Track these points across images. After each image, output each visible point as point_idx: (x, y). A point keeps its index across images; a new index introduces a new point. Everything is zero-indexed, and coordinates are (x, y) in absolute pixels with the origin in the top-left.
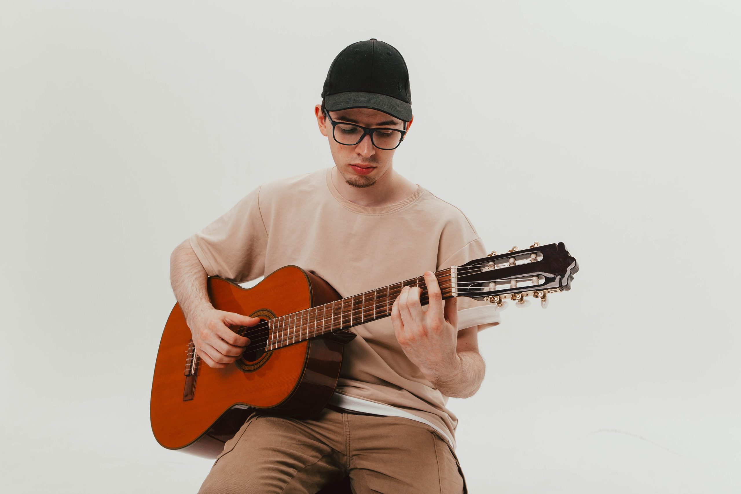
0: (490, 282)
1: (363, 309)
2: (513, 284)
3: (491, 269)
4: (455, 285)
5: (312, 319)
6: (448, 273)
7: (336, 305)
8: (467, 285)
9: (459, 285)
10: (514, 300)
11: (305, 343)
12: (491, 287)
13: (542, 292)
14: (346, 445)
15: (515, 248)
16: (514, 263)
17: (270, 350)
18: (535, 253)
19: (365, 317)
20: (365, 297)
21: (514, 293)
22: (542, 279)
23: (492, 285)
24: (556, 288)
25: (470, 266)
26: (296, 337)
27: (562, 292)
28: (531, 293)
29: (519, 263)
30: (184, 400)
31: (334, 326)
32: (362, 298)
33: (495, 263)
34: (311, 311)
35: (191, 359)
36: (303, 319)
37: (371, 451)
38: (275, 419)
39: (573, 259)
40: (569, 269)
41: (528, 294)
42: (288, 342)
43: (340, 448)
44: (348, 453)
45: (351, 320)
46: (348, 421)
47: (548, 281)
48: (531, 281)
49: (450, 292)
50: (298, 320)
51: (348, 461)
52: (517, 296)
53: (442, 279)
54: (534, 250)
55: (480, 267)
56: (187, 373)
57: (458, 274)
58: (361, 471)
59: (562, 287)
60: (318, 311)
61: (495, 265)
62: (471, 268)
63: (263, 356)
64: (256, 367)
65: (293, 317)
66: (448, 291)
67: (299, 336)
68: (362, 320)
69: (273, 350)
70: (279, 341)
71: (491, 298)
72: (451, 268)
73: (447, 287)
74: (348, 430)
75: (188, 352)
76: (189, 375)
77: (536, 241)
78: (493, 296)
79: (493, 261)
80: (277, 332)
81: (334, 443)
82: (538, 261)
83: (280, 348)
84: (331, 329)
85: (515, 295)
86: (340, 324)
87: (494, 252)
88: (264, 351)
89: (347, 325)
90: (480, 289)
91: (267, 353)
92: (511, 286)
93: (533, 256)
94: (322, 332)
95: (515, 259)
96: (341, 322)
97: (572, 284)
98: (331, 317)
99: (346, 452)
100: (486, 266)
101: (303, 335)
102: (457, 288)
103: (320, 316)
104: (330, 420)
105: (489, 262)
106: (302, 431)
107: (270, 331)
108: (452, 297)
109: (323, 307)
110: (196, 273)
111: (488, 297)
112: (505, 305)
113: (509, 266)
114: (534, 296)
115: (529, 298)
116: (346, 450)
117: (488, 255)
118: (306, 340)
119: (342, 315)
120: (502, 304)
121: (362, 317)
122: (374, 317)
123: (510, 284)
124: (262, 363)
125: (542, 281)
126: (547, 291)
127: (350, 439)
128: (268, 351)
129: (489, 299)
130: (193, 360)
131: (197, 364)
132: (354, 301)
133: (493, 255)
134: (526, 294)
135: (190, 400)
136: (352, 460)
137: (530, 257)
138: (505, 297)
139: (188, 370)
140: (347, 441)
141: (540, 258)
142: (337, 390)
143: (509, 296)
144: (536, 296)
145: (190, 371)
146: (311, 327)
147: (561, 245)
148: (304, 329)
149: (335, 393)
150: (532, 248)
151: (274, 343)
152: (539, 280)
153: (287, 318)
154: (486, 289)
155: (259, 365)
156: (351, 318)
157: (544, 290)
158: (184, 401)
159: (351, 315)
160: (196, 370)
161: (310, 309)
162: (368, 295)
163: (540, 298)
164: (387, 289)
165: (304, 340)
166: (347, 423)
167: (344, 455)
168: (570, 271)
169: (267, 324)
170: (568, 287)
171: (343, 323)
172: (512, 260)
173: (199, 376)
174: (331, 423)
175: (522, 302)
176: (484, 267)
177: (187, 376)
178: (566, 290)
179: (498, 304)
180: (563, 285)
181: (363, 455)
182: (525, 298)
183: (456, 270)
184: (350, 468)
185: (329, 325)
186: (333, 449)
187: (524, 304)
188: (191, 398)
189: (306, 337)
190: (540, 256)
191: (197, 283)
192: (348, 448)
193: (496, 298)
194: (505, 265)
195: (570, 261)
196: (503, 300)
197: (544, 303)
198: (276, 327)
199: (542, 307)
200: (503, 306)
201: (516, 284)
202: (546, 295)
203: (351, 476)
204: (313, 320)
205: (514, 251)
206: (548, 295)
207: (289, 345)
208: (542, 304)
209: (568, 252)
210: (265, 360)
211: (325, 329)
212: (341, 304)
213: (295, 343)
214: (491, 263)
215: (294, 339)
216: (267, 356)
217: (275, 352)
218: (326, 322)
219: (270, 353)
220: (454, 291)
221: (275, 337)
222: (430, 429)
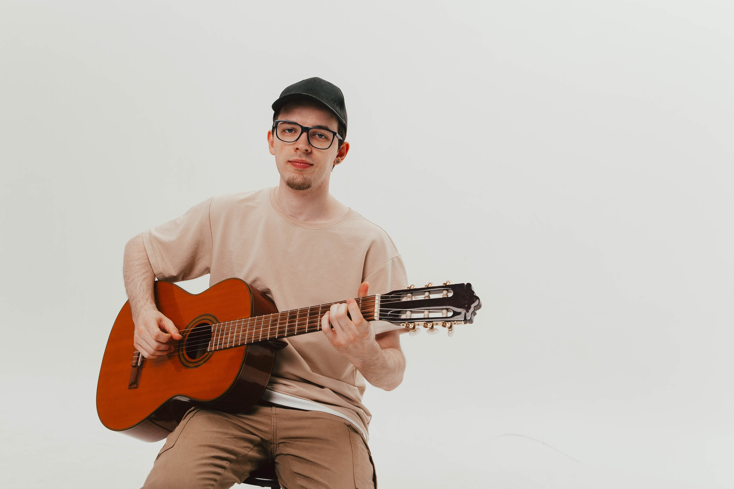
0: (407, 311)
1: (297, 323)
2: (425, 314)
3: (409, 300)
4: (378, 311)
6: (373, 300)
7: (273, 317)
9: (381, 311)
10: (426, 327)
11: (243, 347)
12: (407, 314)
13: (450, 323)
14: (273, 434)
15: (430, 284)
16: (429, 296)
17: (211, 351)
18: (447, 290)
19: (298, 330)
20: (300, 313)
21: (426, 322)
22: (450, 312)
23: (408, 313)
24: (461, 321)
25: (392, 296)
26: (235, 341)
27: (466, 324)
28: (440, 323)
29: (433, 296)
30: (130, 387)
31: (270, 335)
32: (297, 313)
33: (412, 295)
34: (251, 320)
36: (244, 327)
37: (295, 440)
39: (477, 298)
40: (473, 306)
41: (437, 324)
42: (229, 345)
43: (267, 437)
44: (275, 441)
45: (286, 331)
46: (276, 414)
47: (456, 314)
48: (442, 313)
50: (239, 327)
51: (275, 448)
52: (428, 324)
53: (368, 304)
54: (446, 287)
55: (399, 297)
57: (381, 302)
58: (286, 456)
59: (466, 320)
60: (257, 320)
61: (413, 297)
62: (392, 297)
63: (204, 355)
64: (197, 364)
65: (234, 324)
66: (372, 315)
67: (239, 340)
68: (295, 333)
69: (214, 351)
70: (221, 344)
71: (407, 324)
72: (375, 295)
73: (371, 311)
74: (276, 421)
76: (136, 366)
77: (448, 280)
78: (408, 322)
79: (412, 293)
80: (219, 335)
81: (263, 432)
82: (449, 296)
83: (220, 349)
84: (268, 337)
85: (427, 324)
86: (276, 334)
87: (413, 286)
88: (205, 351)
89: (282, 335)
90: (398, 316)
91: (208, 353)
92: (424, 315)
93: (445, 292)
94: (259, 339)
95: (430, 293)
96: (276, 332)
97: (475, 319)
98: (268, 327)
99: (273, 440)
100: (405, 297)
101: (242, 340)
102: (379, 313)
103: (259, 324)
104: (260, 413)
105: (408, 293)
106: (235, 426)
107: (212, 334)
108: (374, 319)
109: (262, 317)
111: (405, 323)
112: (418, 331)
113: (424, 299)
114: (443, 325)
115: (439, 327)
116: (273, 439)
117: (408, 288)
118: (244, 345)
119: (278, 326)
120: (415, 330)
121: (295, 330)
122: (306, 331)
123: (424, 314)
124: (203, 361)
125: (450, 314)
126: (453, 323)
127: (277, 429)
128: (209, 351)
129: (405, 325)
131: (142, 362)
132: (289, 315)
133: (411, 288)
134: (436, 323)
135: (134, 388)
136: (279, 447)
137: (442, 293)
138: (419, 325)
139: (135, 361)
140: (274, 431)
141: (450, 295)
142: (269, 387)
143: (422, 323)
144: (444, 326)
145: (137, 362)
146: (250, 334)
147: (469, 285)
148: (244, 335)
149: (266, 389)
150: (445, 285)
151: (216, 345)
152: (448, 313)
153: (229, 324)
154: (403, 316)
155: (200, 363)
156: (286, 330)
157: (451, 322)
158: (129, 389)
159: (286, 327)
161: (250, 318)
162: (302, 311)
163: (447, 328)
164: (319, 307)
165: (243, 344)
166: (275, 416)
167: (271, 443)
168: (474, 308)
169: (209, 328)
170: (471, 321)
171: (278, 334)
172: (427, 294)
173: (145, 367)
174: (261, 416)
175: (432, 330)
176: (403, 297)
177: (133, 366)
178: (469, 323)
179: (412, 329)
180: (467, 319)
181: (288, 443)
182: (435, 327)
183: (380, 298)
184: (276, 454)
185: (266, 333)
186: (262, 439)
187: (434, 332)
189: (245, 343)
190: (451, 292)
192: (275, 437)
193: (411, 324)
194: (421, 297)
195: (475, 299)
196: (416, 327)
197: (450, 332)
198: (217, 331)
199: (449, 335)
200: (416, 332)
201: (429, 314)
202: (453, 326)
203: (276, 461)
204: (252, 328)
205: (429, 286)
206: (454, 326)
207: (229, 348)
208: (449, 333)
209: (474, 292)
210: (206, 359)
211: (262, 336)
212: (278, 316)
213: (234, 347)
214: (409, 295)
215: (234, 343)
216: (209, 356)
217: (216, 352)
218: (263, 331)
219: (211, 353)
220: (376, 315)
221: (217, 340)
222: (347, 423)
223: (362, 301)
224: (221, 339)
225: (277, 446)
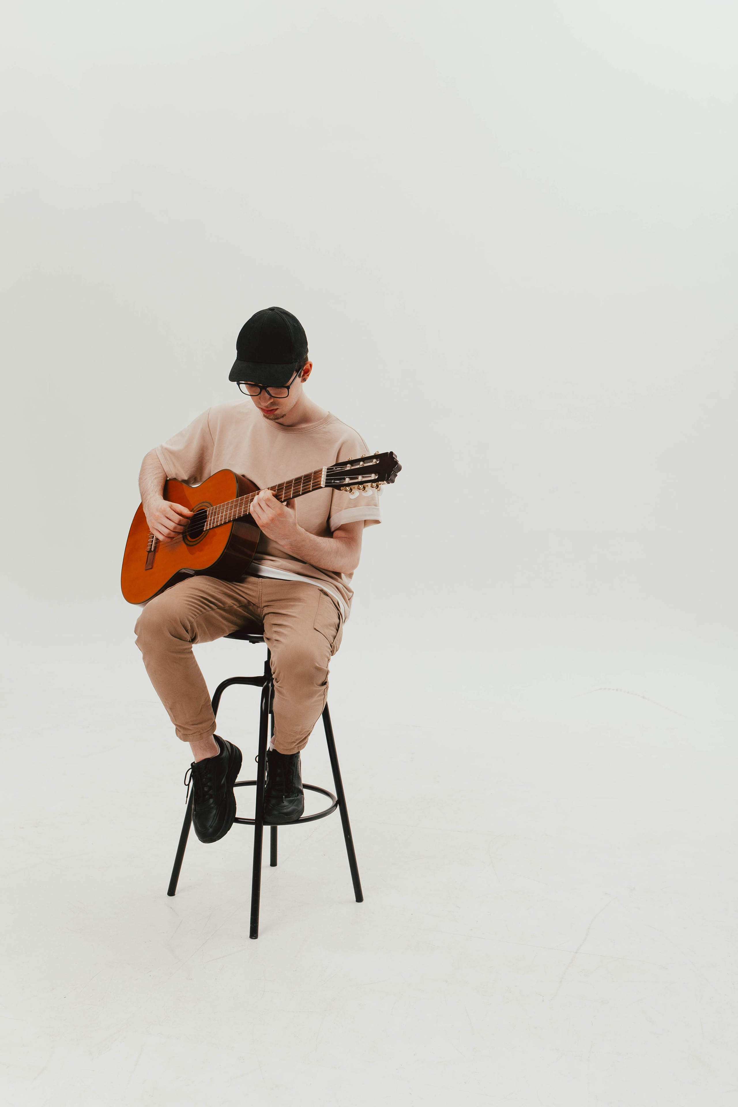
0: (346, 478)
2: (360, 478)
3: (348, 468)
5: (236, 506)
8: (332, 479)
9: (327, 479)
10: (360, 489)
11: (231, 524)
12: (347, 481)
14: (258, 598)
16: (363, 465)
17: (207, 530)
18: (377, 459)
23: (348, 479)
24: (386, 481)
26: (225, 520)
27: (389, 484)
28: (370, 484)
29: (366, 465)
30: (146, 569)
34: (235, 502)
35: (152, 539)
36: (231, 506)
38: (207, 577)
39: (398, 462)
40: (394, 471)
42: (219, 523)
43: (254, 600)
44: (260, 605)
47: (380, 476)
48: (371, 477)
49: (320, 484)
50: (226, 507)
51: (261, 612)
52: (362, 486)
53: (317, 476)
54: (376, 456)
56: (148, 550)
57: (327, 472)
58: (274, 614)
59: (389, 481)
60: (241, 500)
61: (352, 466)
63: (202, 534)
64: (196, 542)
65: (223, 506)
67: (227, 519)
69: (209, 529)
70: (213, 523)
73: (319, 480)
74: (261, 589)
75: (150, 535)
76: (150, 551)
77: (376, 450)
80: (212, 516)
81: (251, 597)
82: (377, 464)
83: (213, 528)
85: (360, 486)
88: (202, 531)
90: (339, 482)
91: (205, 532)
92: (359, 480)
93: (374, 460)
94: (241, 515)
95: (364, 462)
97: (396, 479)
101: (229, 518)
102: (325, 481)
104: (249, 582)
106: (227, 587)
107: (208, 516)
108: (321, 488)
109: (243, 497)
110: (156, 474)
113: (360, 467)
114: (372, 486)
115: (369, 487)
116: (258, 602)
118: (231, 521)
124: (201, 539)
126: (380, 483)
127: (262, 594)
128: (206, 530)
130: (153, 540)
131: (156, 543)
134: (367, 485)
135: (150, 569)
138: (355, 487)
139: (149, 547)
140: (260, 596)
141: (379, 462)
142: (256, 561)
143: (357, 486)
145: (151, 548)
146: (235, 511)
147: (392, 453)
148: (230, 513)
149: (253, 564)
150: (374, 455)
151: (210, 524)
152: (376, 476)
153: (220, 506)
154: (344, 483)
155: (199, 541)
157: (378, 483)
158: (146, 571)
160: (155, 547)
161: (234, 500)
165: (229, 521)
166: (261, 584)
167: (258, 607)
169: (206, 512)
170: (393, 482)
172: (361, 463)
173: (157, 552)
174: (250, 584)
176: (343, 468)
177: (148, 552)
179: (350, 492)
180: (390, 479)
181: (270, 605)
182: (366, 487)
184: (264, 614)
186: (249, 602)
188: (151, 567)
189: (231, 519)
190: (379, 460)
191: (156, 482)
192: (261, 600)
194: (357, 466)
195: (396, 464)
196: (353, 489)
198: (212, 513)
201: (362, 479)
206: (380, 486)
207: (220, 525)
208: (377, 492)
209: (395, 458)
210: (203, 537)
213: (224, 524)
214: (348, 465)
215: (223, 521)
216: (205, 534)
217: (210, 531)
218: (244, 508)
219: (207, 531)
220: (323, 484)
221: (211, 520)
222: (320, 588)
223: (314, 474)
224: (214, 519)
225: (263, 609)
